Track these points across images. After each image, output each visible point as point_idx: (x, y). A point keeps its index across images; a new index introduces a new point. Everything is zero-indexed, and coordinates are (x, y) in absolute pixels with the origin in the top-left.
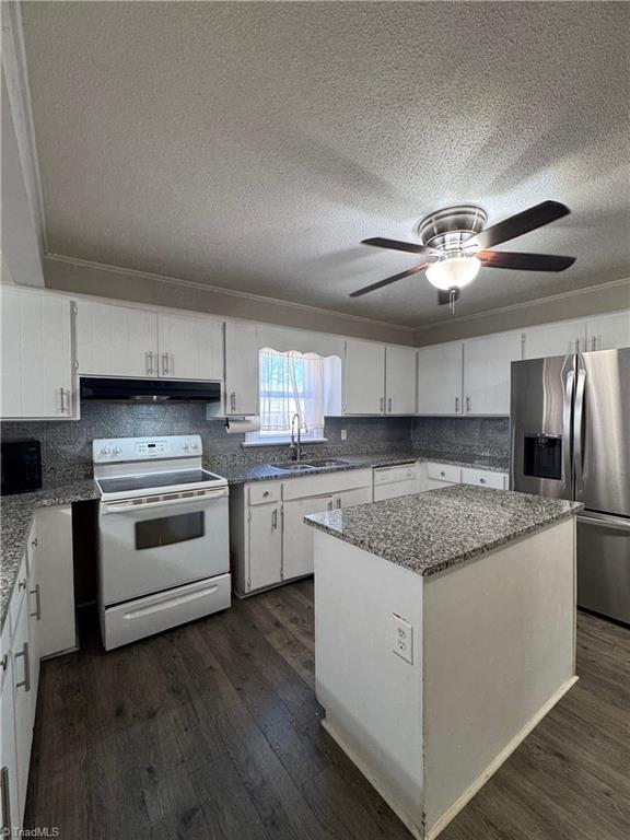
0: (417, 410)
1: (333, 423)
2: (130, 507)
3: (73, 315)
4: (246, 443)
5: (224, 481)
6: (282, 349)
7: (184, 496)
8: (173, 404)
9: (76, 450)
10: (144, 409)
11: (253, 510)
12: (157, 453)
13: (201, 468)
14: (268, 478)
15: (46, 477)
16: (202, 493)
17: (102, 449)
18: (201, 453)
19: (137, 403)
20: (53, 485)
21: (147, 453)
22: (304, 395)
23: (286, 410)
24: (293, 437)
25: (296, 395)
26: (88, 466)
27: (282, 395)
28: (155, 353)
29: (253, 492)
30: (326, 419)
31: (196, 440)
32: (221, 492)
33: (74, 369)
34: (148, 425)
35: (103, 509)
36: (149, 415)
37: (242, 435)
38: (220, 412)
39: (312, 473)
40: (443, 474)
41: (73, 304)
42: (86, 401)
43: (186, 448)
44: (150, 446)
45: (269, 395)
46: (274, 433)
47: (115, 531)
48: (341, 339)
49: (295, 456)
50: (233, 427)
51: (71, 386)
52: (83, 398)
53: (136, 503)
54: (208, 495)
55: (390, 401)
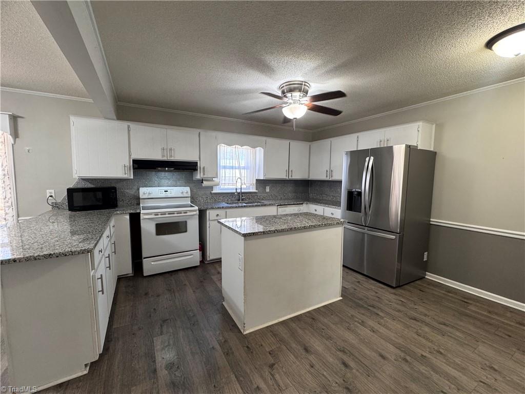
0: (309, 176)
1: (261, 183)
2: (153, 216)
3: (129, 131)
4: (213, 192)
5: (196, 208)
6: (230, 145)
7: (178, 213)
8: (175, 171)
9: (132, 192)
10: (163, 174)
11: (211, 222)
12: (168, 194)
13: (190, 203)
14: (219, 208)
15: (120, 203)
16: (186, 213)
17: (144, 192)
18: (190, 196)
19: (159, 171)
20: (123, 206)
21: (164, 195)
22: (244, 168)
23: (234, 175)
24: (236, 189)
25: (239, 168)
26: (137, 200)
27: (232, 168)
28: (165, 147)
29: (211, 214)
30: (257, 180)
31: (188, 189)
32: (195, 213)
33: (130, 156)
34: (164, 182)
35: (142, 217)
36: (165, 177)
37: (211, 188)
38: (198, 176)
39: (245, 206)
40: (316, 211)
41: (129, 127)
42: (136, 170)
43: (182, 193)
44: (165, 191)
45: (225, 167)
46: (226, 187)
47: (148, 227)
48: (264, 138)
49: (240, 199)
50: (205, 183)
51: (128, 163)
52: (134, 169)
53: (156, 215)
54: (189, 214)
55: (292, 171)
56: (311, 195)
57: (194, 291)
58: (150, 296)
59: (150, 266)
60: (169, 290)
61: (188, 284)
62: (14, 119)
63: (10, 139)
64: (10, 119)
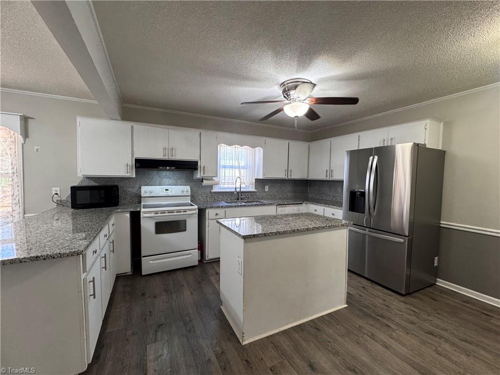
0: (308, 176)
1: (260, 182)
2: (153, 215)
3: (132, 131)
4: (212, 191)
5: (196, 207)
6: (230, 145)
7: (177, 212)
8: (176, 171)
9: (134, 190)
10: (164, 173)
11: (210, 221)
12: (169, 193)
13: (190, 201)
14: (218, 207)
15: (122, 201)
16: (185, 212)
17: (145, 190)
18: (190, 194)
19: (161, 170)
20: (124, 204)
21: (164, 193)
22: (243, 168)
23: (234, 175)
24: (236, 188)
25: (239, 167)
26: (139, 198)
27: (232, 167)
28: (167, 147)
29: (210, 213)
30: (256, 180)
31: (188, 188)
32: (194, 212)
33: (133, 155)
34: (166, 181)
35: (142, 215)
36: (167, 175)
37: (211, 187)
38: (199, 175)
39: (244, 206)
40: (316, 210)
41: (132, 127)
42: (138, 169)
43: (183, 192)
44: (168, 190)
45: (225, 167)
46: (226, 186)
47: (147, 226)
48: (263, 139)
49: (238, 198)
50: (205, 182)
51: (131, 162)
52: (136, 167)
53: (155, 213)
54: (188, 212)
55: (291, 171)
56: (310, 196)
57: (191, 293)
58: (147, 296)
59: (149, 265)
60: (166, 291)
61: (185, 285)
62: (25, 120)
63: (21, 139)
64: (21, 119)
